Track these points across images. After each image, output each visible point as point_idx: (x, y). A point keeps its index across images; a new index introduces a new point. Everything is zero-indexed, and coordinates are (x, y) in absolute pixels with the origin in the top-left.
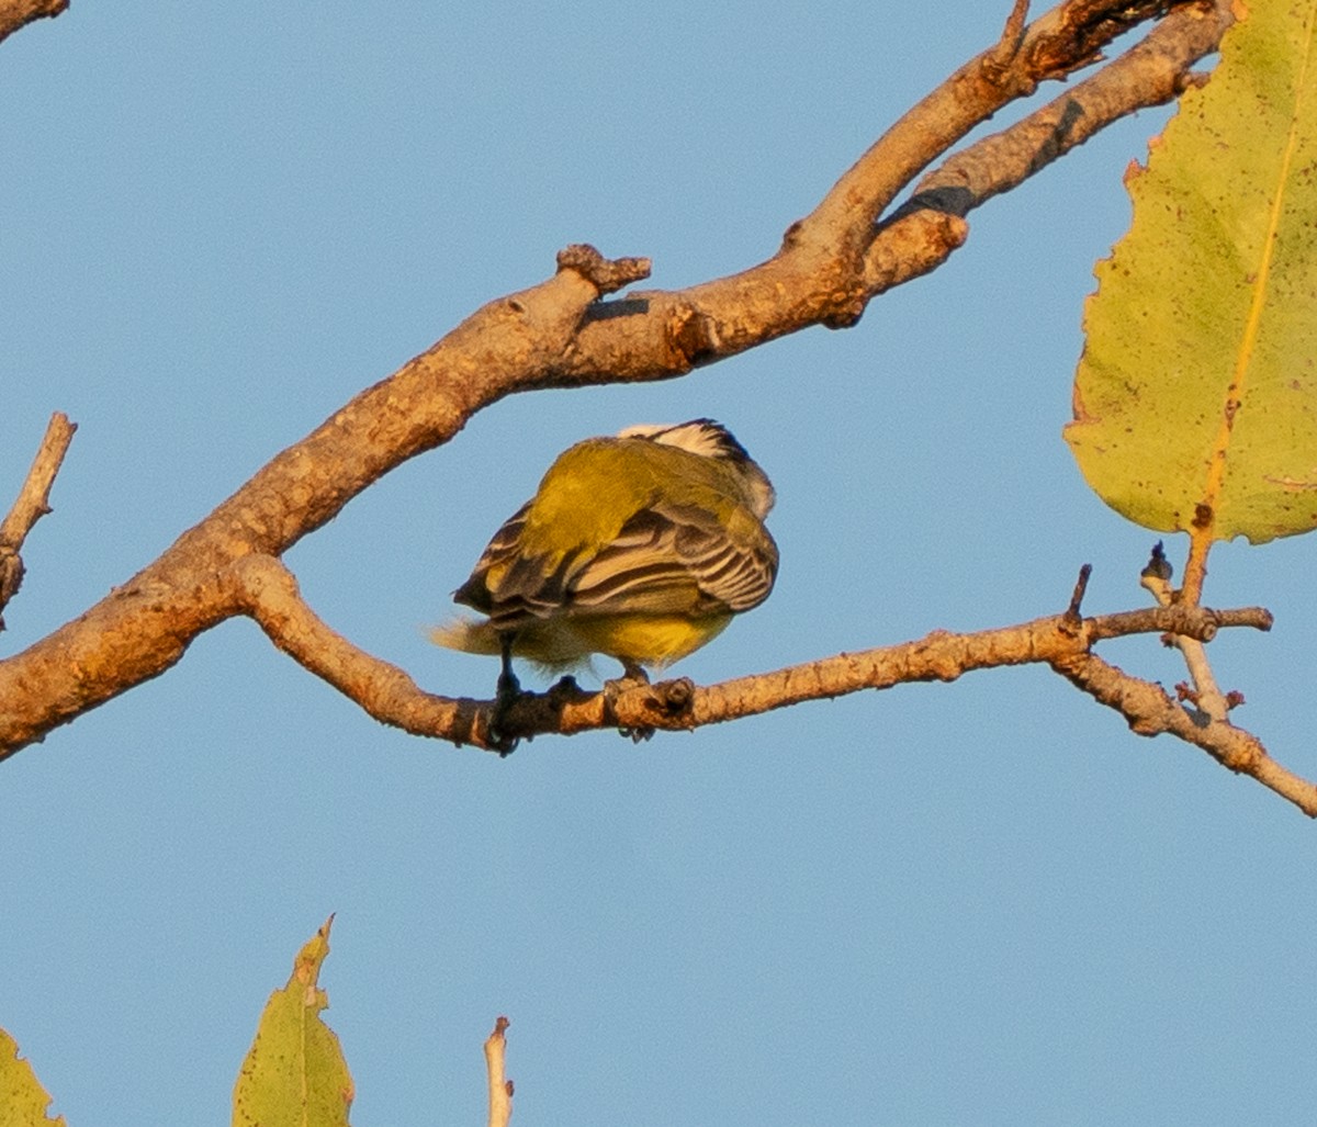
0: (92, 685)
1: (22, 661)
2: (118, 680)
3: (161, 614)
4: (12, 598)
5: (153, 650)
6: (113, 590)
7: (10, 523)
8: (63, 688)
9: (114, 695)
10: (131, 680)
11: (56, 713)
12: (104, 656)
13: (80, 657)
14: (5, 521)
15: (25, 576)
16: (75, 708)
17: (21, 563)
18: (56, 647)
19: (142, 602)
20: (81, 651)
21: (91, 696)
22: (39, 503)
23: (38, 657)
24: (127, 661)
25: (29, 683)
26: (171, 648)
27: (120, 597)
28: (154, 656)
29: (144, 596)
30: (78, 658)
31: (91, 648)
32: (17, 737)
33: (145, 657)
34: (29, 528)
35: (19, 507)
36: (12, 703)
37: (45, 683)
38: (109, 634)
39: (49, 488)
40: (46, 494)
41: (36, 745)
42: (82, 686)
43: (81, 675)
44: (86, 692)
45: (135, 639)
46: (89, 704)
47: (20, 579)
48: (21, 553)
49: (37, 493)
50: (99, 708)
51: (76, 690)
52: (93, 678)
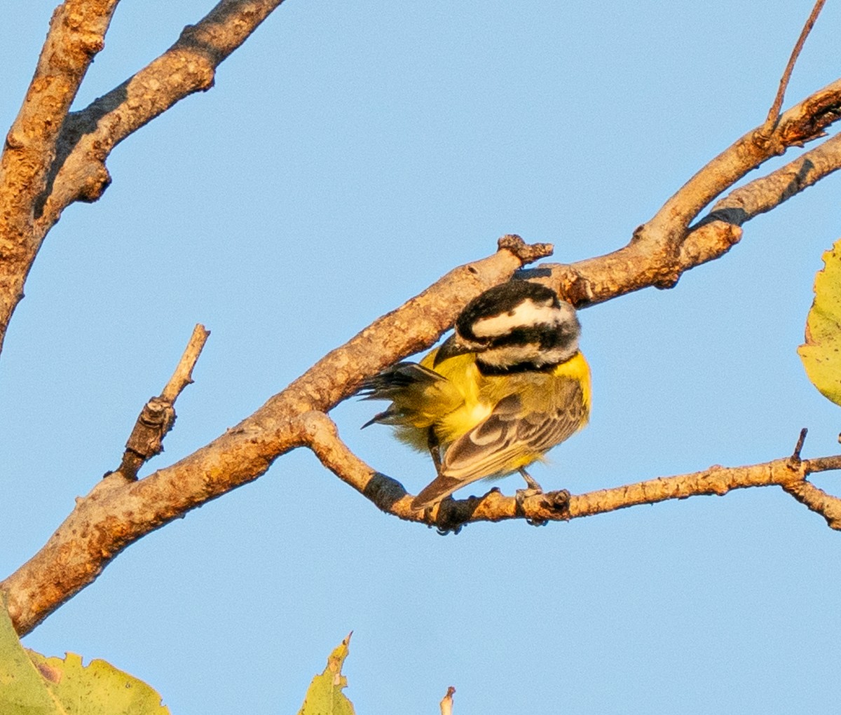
0: (214, 485)
1: (173, 469)
2: (230, 482)
3: (256, 445)
4: (169, 433)
5: (250, 466)
6: (228, 429)
7: (168, 388)
8: (196, 486)
9: (227, 491)
10: (237, 482)
11: (192, 502)
12: (222, 468)
13: (208, 468)
14: (166, 387)
15: (176, 420)
16: (204, 498)
17: (174, 412)
18: (192, 462)
19: (245, 437)
20: (208, 466)
21: (214, 491)
22: (186, 378)
23: (183, 468)
24: (236, 472)
25: (177, 483)
26: (262, 464)
27: (232, 434)
28: (250, 469)
29: (246, 433)
30: (206, 469)
31: (214, 464)
32: (169, 514)
33: (246, 469)
34: (180, 392)
35: (174, 379)
36: (166, 494)
37: (186, 482)
38: (225, 456)
39: (193, 368)
40: (191, 372)
41: (180, 520)
42: (208, 485)
43: (207, 480)
44: (210, 489)
45: (240, 459)
46: (212, 496)
47: (174, 421)
48: (174, 406)
49: (185, 371)
50: (217, 500)
51: (204, 488)
52: (215, 480)
